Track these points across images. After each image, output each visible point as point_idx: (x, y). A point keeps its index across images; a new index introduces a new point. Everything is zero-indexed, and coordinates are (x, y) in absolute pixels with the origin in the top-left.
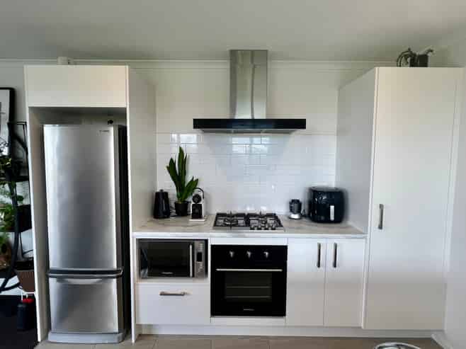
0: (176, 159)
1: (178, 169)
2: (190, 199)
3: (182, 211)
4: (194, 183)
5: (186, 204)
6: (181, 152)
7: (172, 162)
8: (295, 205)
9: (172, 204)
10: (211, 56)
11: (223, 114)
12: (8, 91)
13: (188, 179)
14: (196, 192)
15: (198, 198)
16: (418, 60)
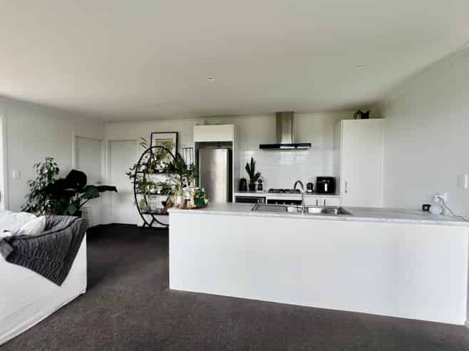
0: (249, 162)
1: (250, 168)
2: (257, 183)
3: (252, 189)
4: (258, 175)
5: (254, 185)
6: (252, 160)
7: (248, 164)
8: (310, 186)
9: (248, 185)
10: (270, 114)
11: (273, 142)
12: (175, 134)
13: (255, 173)
14: (260, 178)
15: (260, 181)
16: (365, 116)
